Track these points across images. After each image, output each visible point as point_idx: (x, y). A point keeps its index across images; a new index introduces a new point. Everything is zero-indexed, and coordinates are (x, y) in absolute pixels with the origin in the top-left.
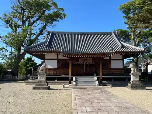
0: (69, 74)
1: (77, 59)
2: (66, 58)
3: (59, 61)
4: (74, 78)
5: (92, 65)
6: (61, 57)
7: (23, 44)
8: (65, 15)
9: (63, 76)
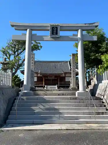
0: (43, 84)
1: (47, 76)
2: (41, 76)
3: (38, 77)
4: (46, 86)
5: (54, 80)
6: (39, 75)
7: (15, 67)
8: (41, 47)
9: (40, 85)
